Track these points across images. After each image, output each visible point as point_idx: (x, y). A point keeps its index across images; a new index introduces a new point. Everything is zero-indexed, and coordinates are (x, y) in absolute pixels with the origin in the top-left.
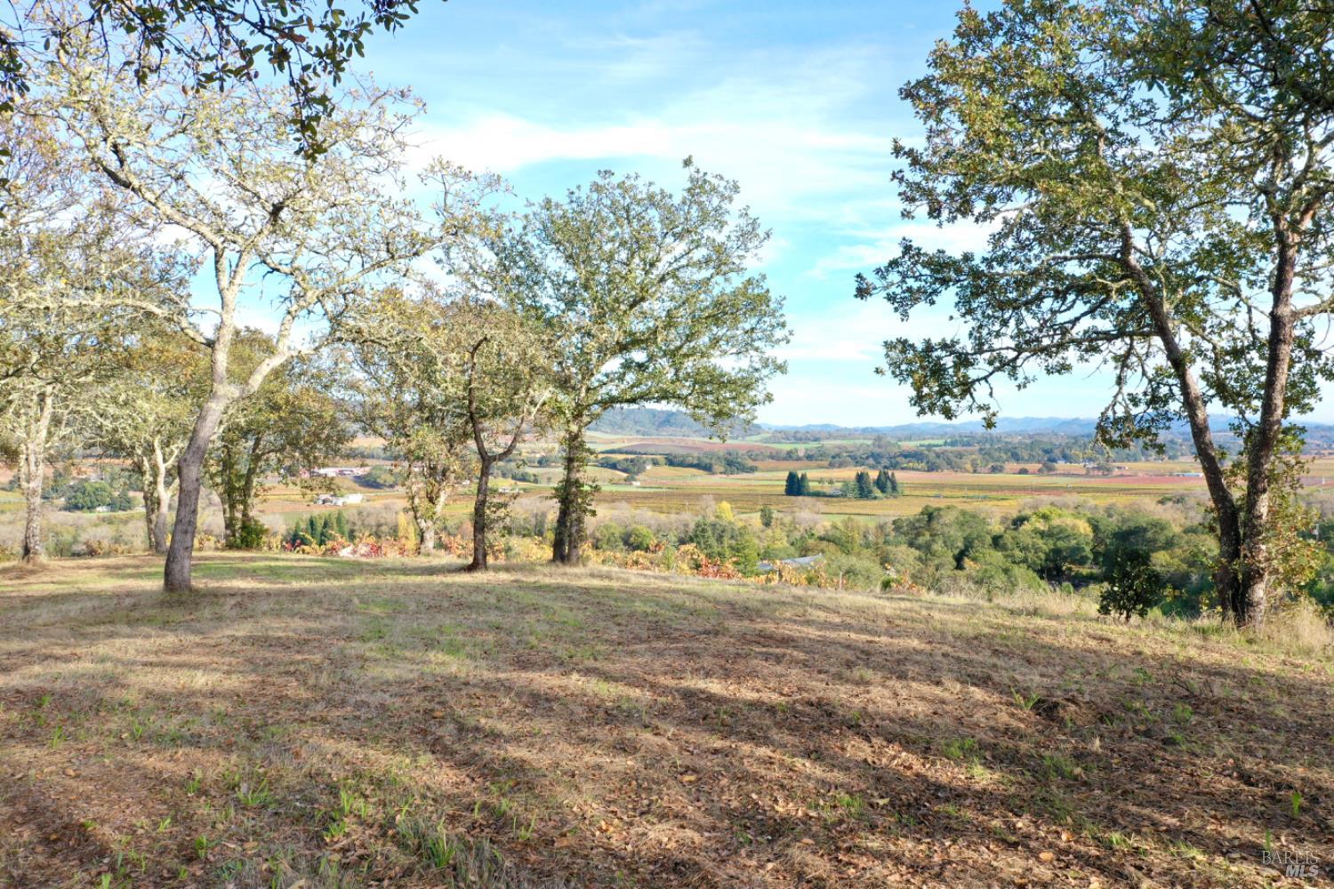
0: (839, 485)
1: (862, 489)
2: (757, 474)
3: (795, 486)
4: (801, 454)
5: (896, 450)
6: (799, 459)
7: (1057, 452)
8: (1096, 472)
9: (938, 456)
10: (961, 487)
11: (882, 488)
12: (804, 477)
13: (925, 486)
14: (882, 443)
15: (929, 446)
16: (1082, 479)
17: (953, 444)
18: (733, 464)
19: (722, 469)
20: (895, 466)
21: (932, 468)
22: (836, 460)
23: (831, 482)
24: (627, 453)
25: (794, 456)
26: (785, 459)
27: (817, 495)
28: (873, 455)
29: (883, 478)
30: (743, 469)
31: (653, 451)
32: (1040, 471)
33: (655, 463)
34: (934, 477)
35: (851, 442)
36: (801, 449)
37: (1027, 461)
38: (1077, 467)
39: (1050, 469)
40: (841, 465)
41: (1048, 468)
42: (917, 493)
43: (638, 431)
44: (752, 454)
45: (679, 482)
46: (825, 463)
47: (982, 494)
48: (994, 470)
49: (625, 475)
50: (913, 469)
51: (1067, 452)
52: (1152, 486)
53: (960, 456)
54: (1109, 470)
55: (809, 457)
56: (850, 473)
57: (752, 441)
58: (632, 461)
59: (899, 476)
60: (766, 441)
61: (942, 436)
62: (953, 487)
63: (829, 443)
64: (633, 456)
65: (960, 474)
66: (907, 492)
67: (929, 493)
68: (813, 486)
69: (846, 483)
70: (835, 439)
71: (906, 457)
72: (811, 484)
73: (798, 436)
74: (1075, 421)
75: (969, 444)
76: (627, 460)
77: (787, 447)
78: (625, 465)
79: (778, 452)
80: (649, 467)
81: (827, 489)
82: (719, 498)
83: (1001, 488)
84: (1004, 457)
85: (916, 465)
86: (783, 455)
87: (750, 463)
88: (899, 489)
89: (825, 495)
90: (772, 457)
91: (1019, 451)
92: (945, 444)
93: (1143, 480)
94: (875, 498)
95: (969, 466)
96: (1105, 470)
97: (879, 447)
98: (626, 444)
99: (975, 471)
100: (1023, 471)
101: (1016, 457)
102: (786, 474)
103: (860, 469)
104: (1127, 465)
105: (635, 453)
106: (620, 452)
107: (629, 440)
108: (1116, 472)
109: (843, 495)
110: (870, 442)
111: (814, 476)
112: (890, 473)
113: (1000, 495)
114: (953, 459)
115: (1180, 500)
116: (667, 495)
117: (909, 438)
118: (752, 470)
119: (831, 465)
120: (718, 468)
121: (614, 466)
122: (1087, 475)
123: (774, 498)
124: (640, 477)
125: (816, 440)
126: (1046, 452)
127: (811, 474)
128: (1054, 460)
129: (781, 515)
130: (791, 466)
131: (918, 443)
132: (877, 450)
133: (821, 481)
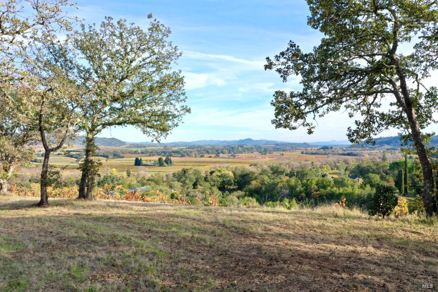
0: (152, 162)
1: (160, 163)
2: (124, 159)
3: (138, 163)
4: (140, 152)
5: (171, 150)
6: (139, 153)
7: (220, 151)
8: (231, 157)
9: (184, 152)
10: (192, 162)
11: (167, 163)
12: (141, 159)
13: (180, 162)
14: (167, 148)
15: (181, 149)
16: (227, 159)
17: (188, 148)
18: (116, 155)
19: (112, 157)
20: (170, 156)
21: (182, 156)
22: (151, 154)
23: (150, 161)
24: (76, 152)
25: (137, 153)
26: (134, 153)
27: (145, 165)
28: (163, 152)
29: (167, 160)
30: (120, 157)
32: (215, 157)
34: (183, 159)
35: (156, 148)
36: (140, 150)
37: (211, 154)
38: (226, 155)
39: (218, 156)
40: (153, 155)
41: (217, 156)
42: (178, 164)
44: (122, 152)
46: (148, 155)
47: (198, 164)
48: (201, 156)
49: (76, 159)
50: (176, 156)
51: (223, 151)
52: (247, 161)
53: (191, 152)
54: (235, 156)
55: (142, 153)
56: (156, 158)
57: (122, 147)
58: (79, 154)
59: (172, 159)
60: (127, 147)
61: (185, 146)
62: (189, 162)
63: (149, 148)
65: (191, 158)
66: (175, 164)
67: (182, 164)
68: (144, 162)
69: (155, 161)
70: (151, 147)
71: (174, 152)
72: (143, 162)
73: (139, 146)
74: (225, 141)
75: (193, 148)
76: (77, 154)
77: (134, 149)
78: (76, 156)
79: (132, 151)
81: (149, 163)
82: (112, 167)
83: (204, 162)
84: (204, 152)
85: (177, 155)
86: (133, 152)
87: (122, 155)
88: (172, 163)
89: (148, 165)
90: (130, 153)
91: (209, 151)
92: (186, 148)
93: (244, 159)
94: (165, 166)
95: (194, 155)
96: (234, 156)
97: (166, 149)
98: (76, 148)
99: (196, 157)
100: (210, 157)
101: (208, 153)
102: (135, 159)
103: (160, 157)
104: (240, 155)
105: (80, 152)
106: (74, 151)
107: (78, 147)
108: (237, 157)
109: (154, 165)
110: (162, 148)
111: (144, 159)
112: (169, 158)
113: (204, 164)
114: (189, 153)
115: (255, 165)
117: (175, 146)
118: (123, 157)
119: (150, 155)
120: (111, 157)
121: (72, 156)
122: (229, 158)
123: (131, 167)
125: (144, 147)
126: (217, 151)
127: (143, 158)
128: (219, 153)
129: (133, 172)
130: (137, 156)
131: (178, 148)
132: (165, 150)
133: (147, 161)
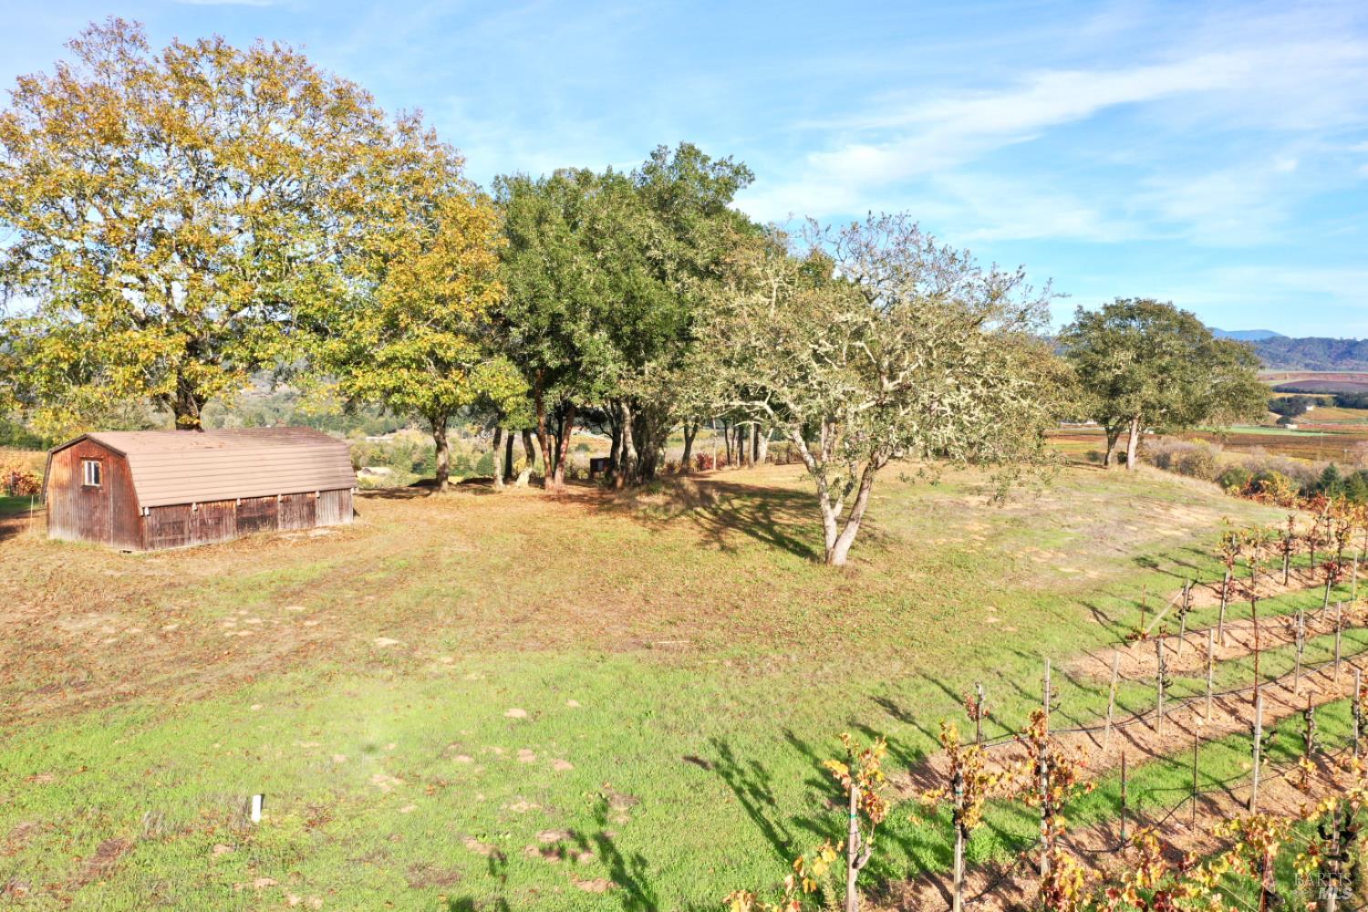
24: (1286, 391)
31: (1322, 388)
33: (1320, 403)
43: (1307, 366)
45: (1347, 427)
49: (1278, 416)
58: (1290, 400)
64: (1291, 395)
76: (1282, 400)
78: (1280, 404)
80: (1310, 408)
98: (1289, 381)
105: (1297, 391)
107: (1296, 376)
116: (1326, 440)
124: (1299, 419)
